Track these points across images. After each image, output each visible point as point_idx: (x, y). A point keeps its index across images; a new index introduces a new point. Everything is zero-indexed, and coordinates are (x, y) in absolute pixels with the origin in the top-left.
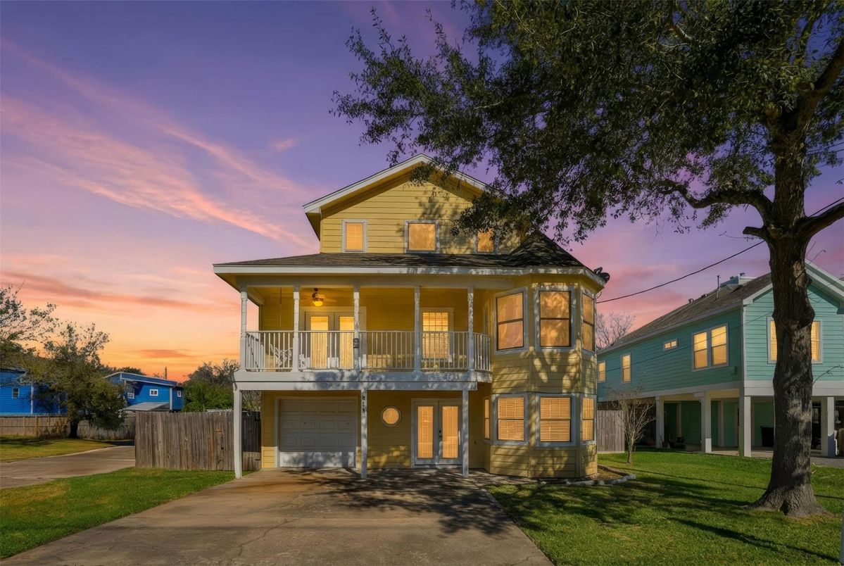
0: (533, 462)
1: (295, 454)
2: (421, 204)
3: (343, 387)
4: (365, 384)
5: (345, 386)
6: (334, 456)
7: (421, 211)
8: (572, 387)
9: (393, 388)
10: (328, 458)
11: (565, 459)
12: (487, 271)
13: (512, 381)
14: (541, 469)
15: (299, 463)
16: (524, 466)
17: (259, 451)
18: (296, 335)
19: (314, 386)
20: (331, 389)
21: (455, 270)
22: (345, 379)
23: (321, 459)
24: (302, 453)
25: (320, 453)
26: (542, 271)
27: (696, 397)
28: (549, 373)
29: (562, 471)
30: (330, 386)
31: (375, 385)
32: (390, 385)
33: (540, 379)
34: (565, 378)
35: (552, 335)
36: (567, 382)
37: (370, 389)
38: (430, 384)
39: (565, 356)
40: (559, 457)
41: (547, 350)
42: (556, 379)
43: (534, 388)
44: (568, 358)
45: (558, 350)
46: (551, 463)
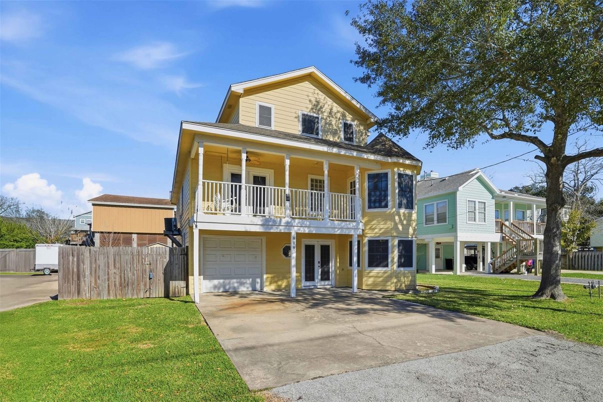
0: (395, 280)
1: (216, 282)
2: (310, 101)
3: (281, 230)
4: (296, 228)
5: (282, 229)
6: (246, 283)
7: (310, 106)
8: (413, 234)
9: (314, 232)
10: (242, 284)
11: (410, 278)
12: (372, 157)
13: (381, 229)
14: (399, 285)
15: (219, 289)
16: (389, 283)
17: (186, 280)
18: (243, 187)
19: (260, 229)
20: (272, 231)
21: (355, 154)
22: (282, 224)
23: (236, 285)
24: (221, 281)
25: (235, 280)
26: (401, 161)
27: (426, 241)
28: (402, 224)
29: (409, 285)
30: (272, 228)
31: (302, 229)
32: (312, 229)
33: (398, 228)
34: (411, 228)
35: (405, 201)
36: (411, 231)
37: (298, 232)
38: (336, 230)
39: (410, 215)
40: (407, 277)
41: (402, 211)
42: (405, 228)
43: (395, 234)
44: (411, 216)
45: (407, 211)
46: (403, 281)
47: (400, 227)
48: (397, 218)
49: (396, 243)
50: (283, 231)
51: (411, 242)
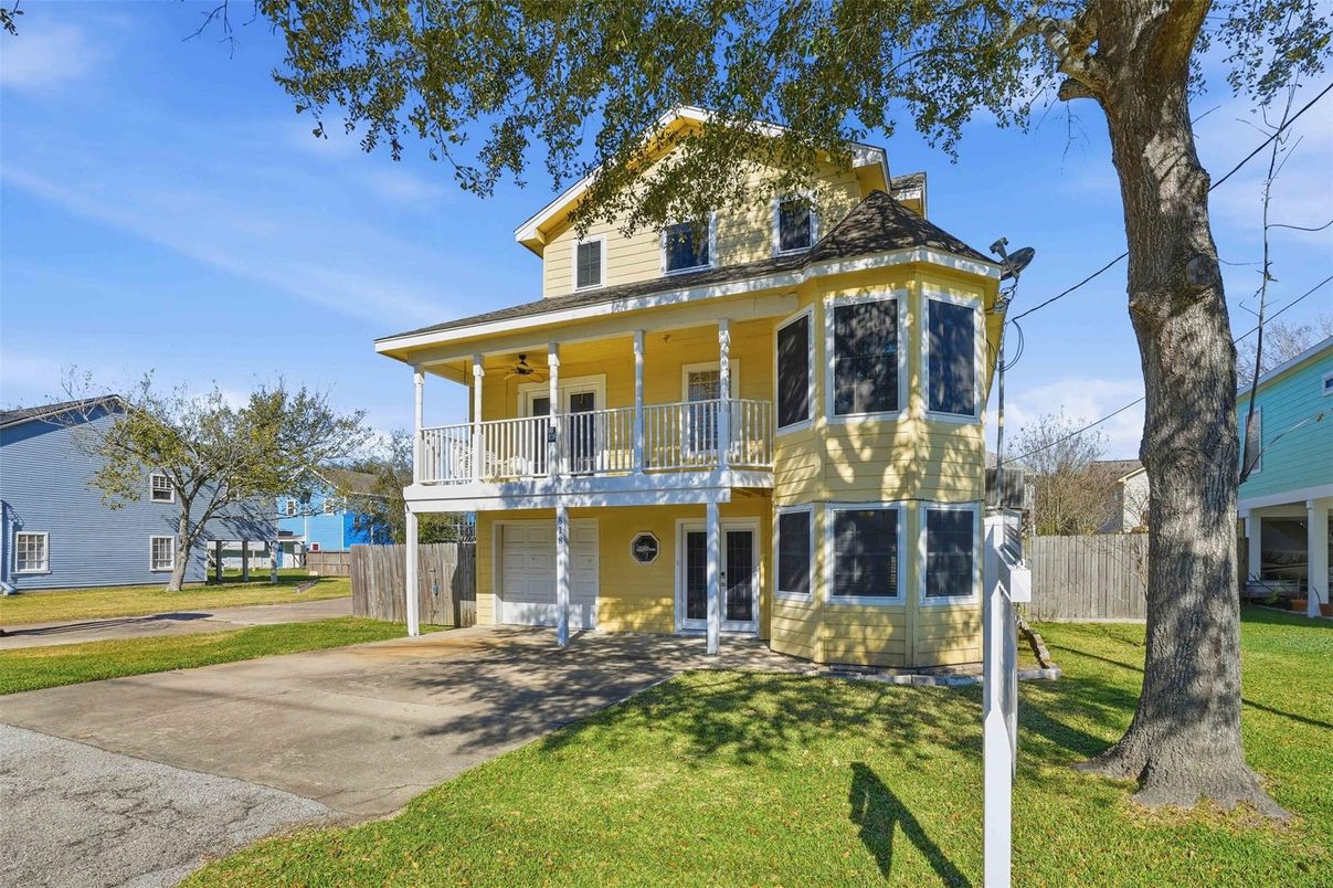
0: (828, 633)
1: (524, 606)
3: (536, 504)
4: (565, 499)
5: (538, 502)
8: (902, 489)
9: (604, 504)
11: (890, 630)
13: (799, 482)
14: (841, 647)
15: (528, 618)
16: (813, 639)
17: (475, 600)
18: (477, 429)
19: (498, 504)
20: (520, 508)
22: (537, 492)
24: (533, 605)
28: (855, 462)
29: (882, 653)
30: (519, 502)
31: (577, 499)
32: (599, 497)
33: (839, 477)
34: (890, 470)
35: (864, 389)
36: (891, 479)
37: (570, 506)
38: (658, 494)
39: (890, 430)
40: (876, 627)
41: (854, 421)
42: (870, 474)
43: (825, 495)
44: (894, 432)
45: (873, 420)
46: (860, 636)
47: (847, 473)
48: (833, 445)
49: (828, 519)
50: (539, 507)
51: (891, 516)
